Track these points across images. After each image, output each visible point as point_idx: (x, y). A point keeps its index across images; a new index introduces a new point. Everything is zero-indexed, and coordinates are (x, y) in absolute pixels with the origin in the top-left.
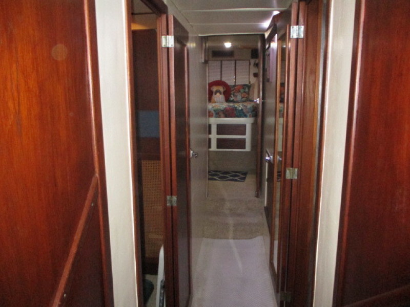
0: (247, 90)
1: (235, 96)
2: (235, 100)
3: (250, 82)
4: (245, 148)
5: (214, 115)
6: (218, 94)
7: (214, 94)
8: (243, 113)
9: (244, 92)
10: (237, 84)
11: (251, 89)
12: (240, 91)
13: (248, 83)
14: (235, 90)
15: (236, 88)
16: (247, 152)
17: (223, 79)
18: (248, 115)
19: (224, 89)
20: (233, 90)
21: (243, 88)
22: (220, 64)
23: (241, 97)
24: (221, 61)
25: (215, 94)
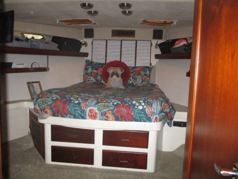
0: (148, 73)
1: (135, 79)
2: (134, 83)
3: (151, 64)
4: (145, 168)
5: (99, 116)
6: (115, 77)
7: (110, 76)
8: (146, 114)
9: (145, 75)
10: (137, 66)
11: (152, 71)
12: (140, 74)
13: (149, 65)
14: (135, 73)
15: (136, 69)
16: (149, 174)
17: (123, 60)
18: (153, 118)
19: (122, 71)
20: (132, 73)
21: (144, 71)
22: (120, 44)
23: (141, 81)
24: (121, 41)
25: (112, 77)
